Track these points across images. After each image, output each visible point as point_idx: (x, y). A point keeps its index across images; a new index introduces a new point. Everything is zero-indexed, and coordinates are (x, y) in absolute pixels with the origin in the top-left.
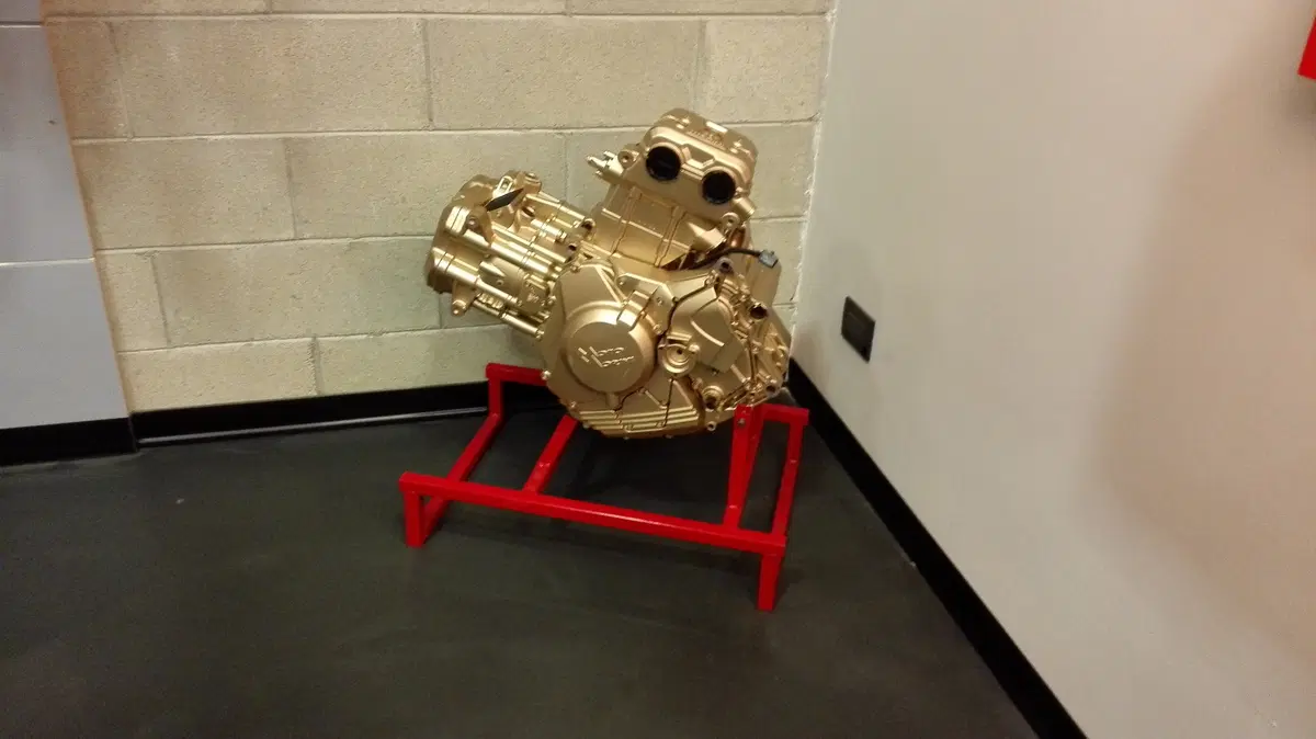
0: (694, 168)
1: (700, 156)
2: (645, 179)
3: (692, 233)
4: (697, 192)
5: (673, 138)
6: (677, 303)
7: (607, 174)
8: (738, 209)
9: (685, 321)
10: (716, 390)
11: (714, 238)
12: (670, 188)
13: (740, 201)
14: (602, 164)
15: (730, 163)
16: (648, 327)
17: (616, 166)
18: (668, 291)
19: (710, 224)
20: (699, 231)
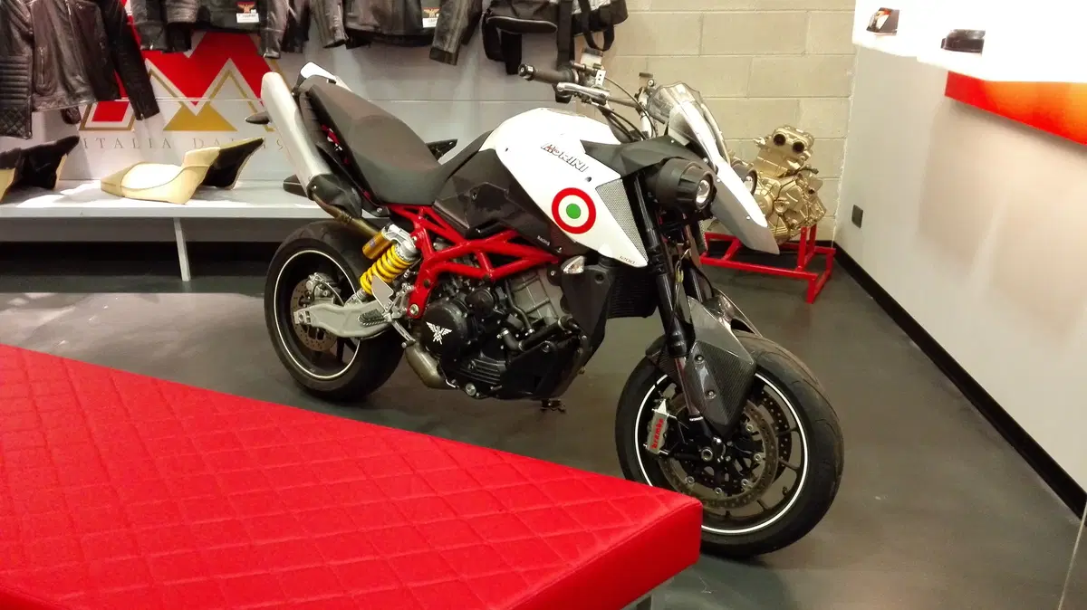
0: (790, 141)
1: (792, 137)
2: (773, 145)
3: (788, 164)
4: (791, 148)
5: (783, 132)
6: (782, 187)
7: (760, 145)
8: (805, 155)
9: (784, 195)
10: (795, 221)
11: (796, 166)
12: (781, 148)
13: (806, 152)
14: (758, 141)
15: (803, 140)
16: (771, 196)
17: (763, 142)
18: (778, 183)
19: (796, 161)
20: (791, 163)
